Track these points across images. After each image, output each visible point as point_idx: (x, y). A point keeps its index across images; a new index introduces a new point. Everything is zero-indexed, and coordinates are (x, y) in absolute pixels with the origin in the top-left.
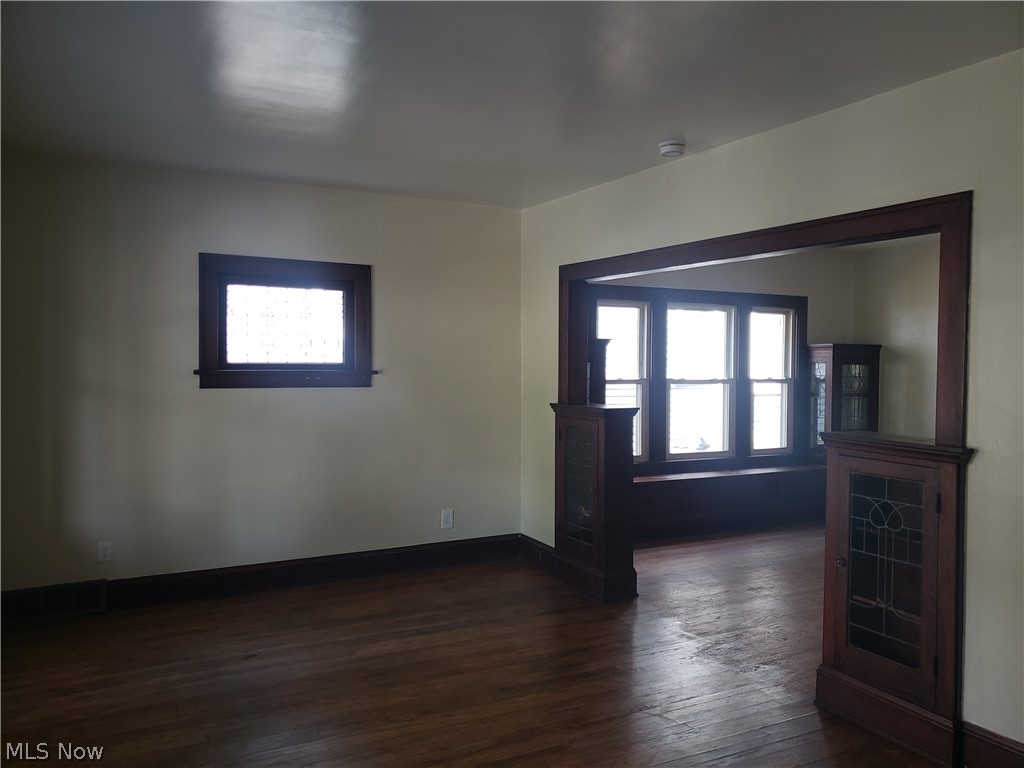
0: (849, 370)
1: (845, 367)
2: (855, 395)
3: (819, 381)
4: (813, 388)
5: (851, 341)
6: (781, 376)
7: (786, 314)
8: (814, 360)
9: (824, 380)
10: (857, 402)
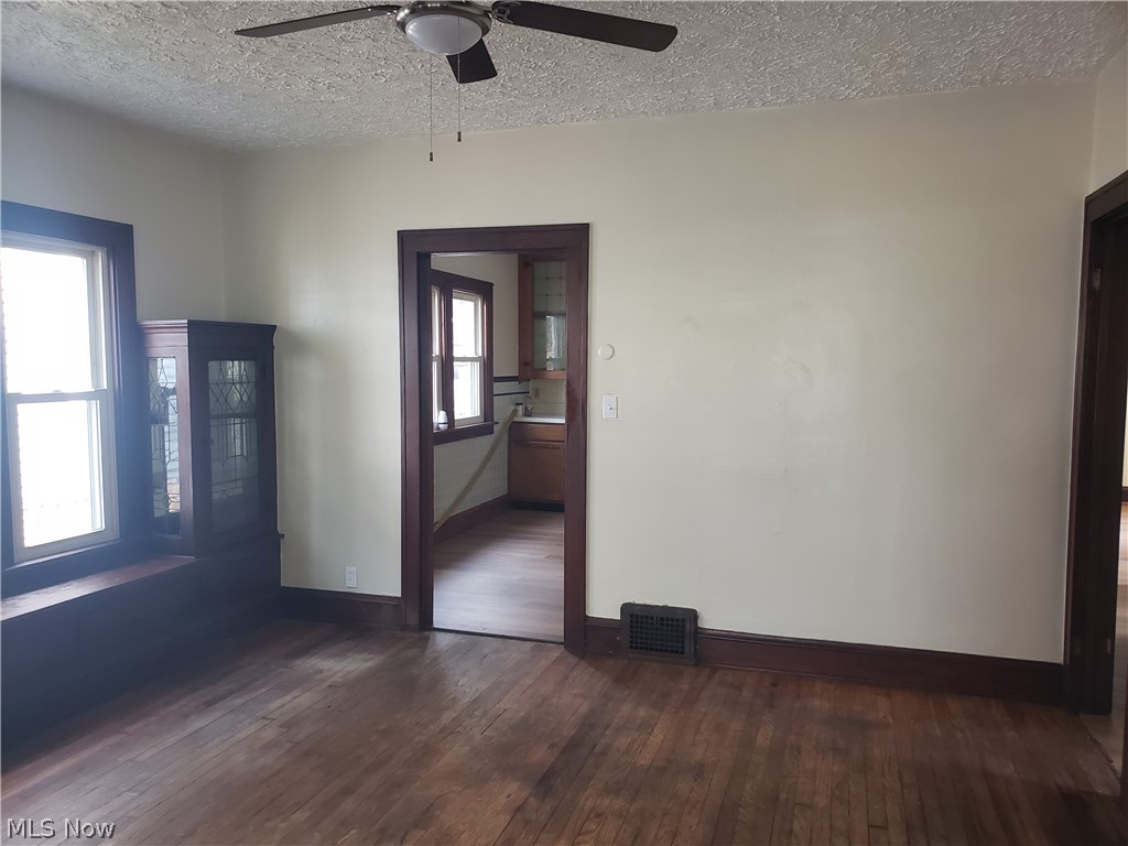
0: (222, 371)
1: (213, 365)
2: (235, 416)
3: (167, 392)
4: (154, 406)
5: (222, 317)
6: (87, 386)
7: (90, 257)
8: (154, 352)
9: (174, 391)
10: (238, 427)
